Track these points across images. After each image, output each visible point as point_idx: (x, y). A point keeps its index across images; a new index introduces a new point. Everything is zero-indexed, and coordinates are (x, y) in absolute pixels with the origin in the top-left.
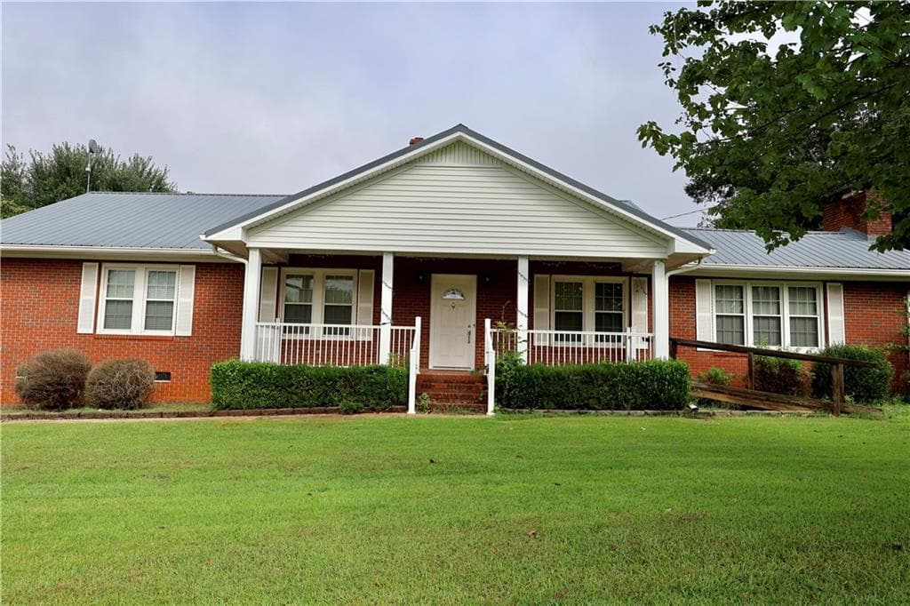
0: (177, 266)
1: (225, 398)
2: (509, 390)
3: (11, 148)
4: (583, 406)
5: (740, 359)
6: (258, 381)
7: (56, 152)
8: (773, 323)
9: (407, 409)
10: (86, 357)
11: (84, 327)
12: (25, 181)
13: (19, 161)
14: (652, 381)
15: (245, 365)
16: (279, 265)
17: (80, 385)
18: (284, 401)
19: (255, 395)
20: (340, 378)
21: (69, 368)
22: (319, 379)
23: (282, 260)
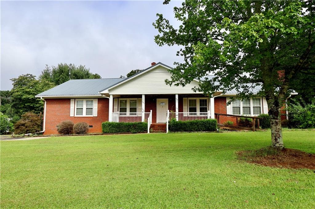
0: (93, 99)
1: (105, 131)
2: (172, 127)
3: (47, 65)
4: (190, 131)
5: (234, 118)
6: (113, 126)
7: (59, 66)
8: (248, 108)
9: (147, 132)
10: (73, 122)
11: (72, 115)
12: (51, 74)
13: (49, 69)
14: (207, 124)
15: (110, 123)
16: (118, 98)
17: (71, 129)
18: (119, 131)
19: (112, 130)
20: (132, 125)
21: (69, 125)
22: (127, 126)
23: (119, 97)
